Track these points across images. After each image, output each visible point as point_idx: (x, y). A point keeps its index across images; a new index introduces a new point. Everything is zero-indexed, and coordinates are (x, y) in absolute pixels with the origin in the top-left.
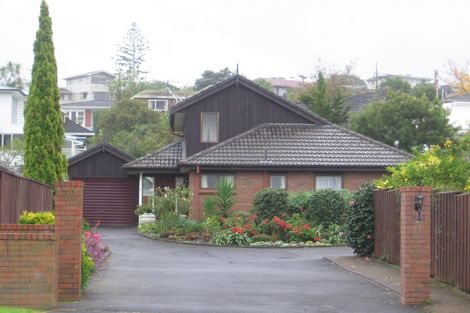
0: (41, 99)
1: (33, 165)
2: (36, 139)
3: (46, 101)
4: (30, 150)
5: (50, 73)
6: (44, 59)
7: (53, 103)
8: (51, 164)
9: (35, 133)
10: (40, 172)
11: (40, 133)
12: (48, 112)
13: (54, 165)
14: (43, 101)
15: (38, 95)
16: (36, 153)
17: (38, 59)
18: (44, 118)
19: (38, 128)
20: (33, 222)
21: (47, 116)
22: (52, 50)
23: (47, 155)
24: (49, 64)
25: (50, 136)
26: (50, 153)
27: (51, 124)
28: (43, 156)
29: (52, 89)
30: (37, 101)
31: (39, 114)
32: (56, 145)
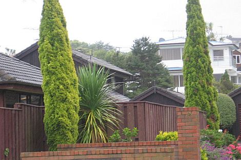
0: (193, 47)
1: (191, 97)
2: (192, 77)
3: (198, 48)
4: (188, 85)
5: (199, 27)
6: (194, 17)
7: (203, 50)
8: (204, 95)
9: (190, 73)
10: (196, 101)
11: (194, 73)
12: (199, 56)
13: (207, 96)
14: (196, 48)
15: (191, 44)
16: (193, 87)
17: (190, 17)
18: (197, 61)
19: (193, 69)
20: (165, 139)
21: (199, 60)
22: (200, 10)
23: (201, 89)
24: (198, 21)
25: (202, 74)
26: (203, 87)
27: (203, 65)
28: (198, 90)
29: (202, 40)
30: (191, 48)
31: (192, 59)
32: (207, 81)
